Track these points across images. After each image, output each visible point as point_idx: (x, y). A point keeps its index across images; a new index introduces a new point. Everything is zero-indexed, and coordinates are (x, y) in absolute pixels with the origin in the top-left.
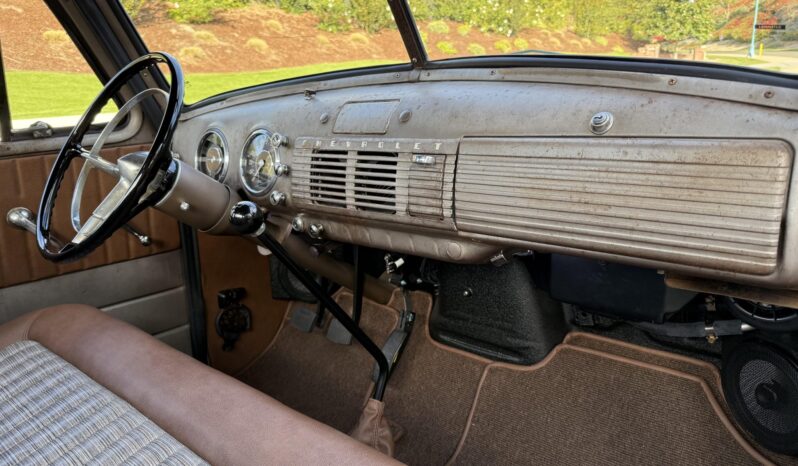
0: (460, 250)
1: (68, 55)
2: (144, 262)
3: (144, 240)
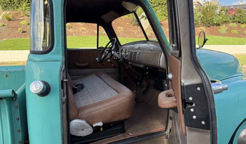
0: (142, 66)
1: (121, 33)
2: (113, 69)
3: (113, 65)
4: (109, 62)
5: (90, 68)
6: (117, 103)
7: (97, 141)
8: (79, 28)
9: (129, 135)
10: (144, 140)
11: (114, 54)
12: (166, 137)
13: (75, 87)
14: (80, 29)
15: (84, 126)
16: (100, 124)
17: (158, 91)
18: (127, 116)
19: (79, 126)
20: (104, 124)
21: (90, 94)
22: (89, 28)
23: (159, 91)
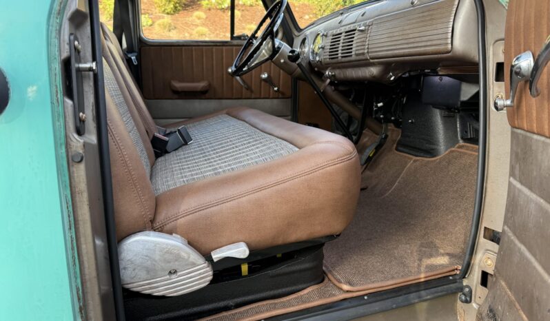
3: (276, 89)
4: (265, 80)
5: (211, 99)
6: (300, 176)
7: (227, 308)
8: (193, 30)
9: (341, 289)
10: (393, 309)
11: (279, 48)
12: (463, 298)
13: (161, 136)
14: (194, 32)
15: (178, 258)
16: (240, 251)
17: (413, 155)
18: (336, 226)
19: (157, 257)
20: (253, 252)
21: (206, 156)
22: (216, 30)
23: (417, 156)
